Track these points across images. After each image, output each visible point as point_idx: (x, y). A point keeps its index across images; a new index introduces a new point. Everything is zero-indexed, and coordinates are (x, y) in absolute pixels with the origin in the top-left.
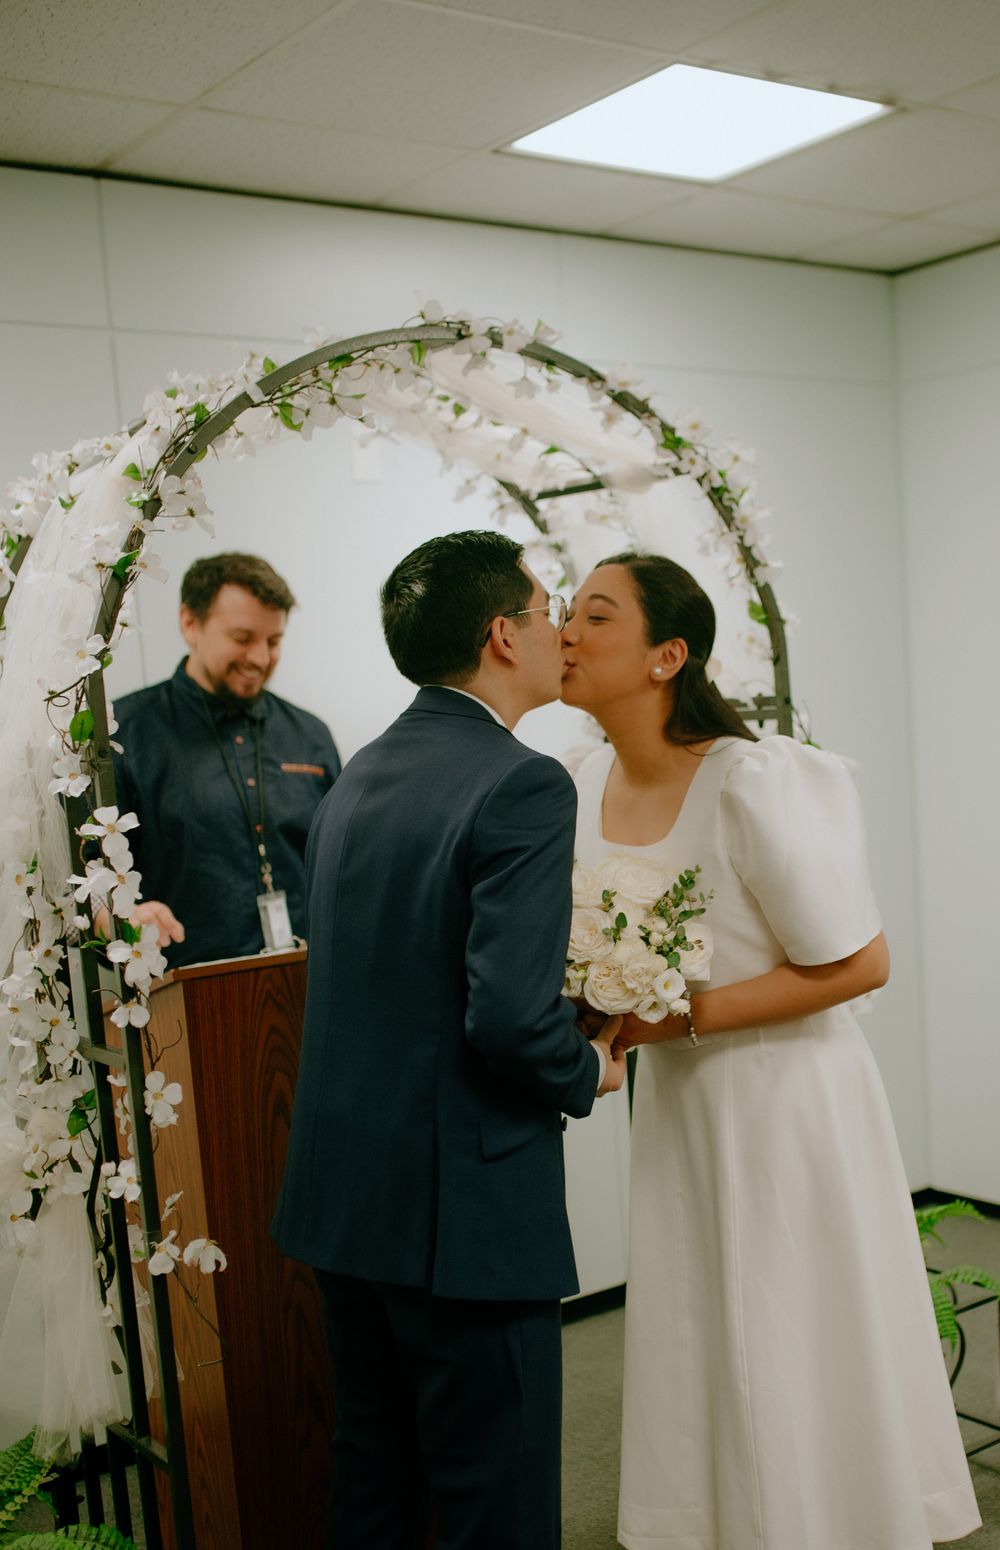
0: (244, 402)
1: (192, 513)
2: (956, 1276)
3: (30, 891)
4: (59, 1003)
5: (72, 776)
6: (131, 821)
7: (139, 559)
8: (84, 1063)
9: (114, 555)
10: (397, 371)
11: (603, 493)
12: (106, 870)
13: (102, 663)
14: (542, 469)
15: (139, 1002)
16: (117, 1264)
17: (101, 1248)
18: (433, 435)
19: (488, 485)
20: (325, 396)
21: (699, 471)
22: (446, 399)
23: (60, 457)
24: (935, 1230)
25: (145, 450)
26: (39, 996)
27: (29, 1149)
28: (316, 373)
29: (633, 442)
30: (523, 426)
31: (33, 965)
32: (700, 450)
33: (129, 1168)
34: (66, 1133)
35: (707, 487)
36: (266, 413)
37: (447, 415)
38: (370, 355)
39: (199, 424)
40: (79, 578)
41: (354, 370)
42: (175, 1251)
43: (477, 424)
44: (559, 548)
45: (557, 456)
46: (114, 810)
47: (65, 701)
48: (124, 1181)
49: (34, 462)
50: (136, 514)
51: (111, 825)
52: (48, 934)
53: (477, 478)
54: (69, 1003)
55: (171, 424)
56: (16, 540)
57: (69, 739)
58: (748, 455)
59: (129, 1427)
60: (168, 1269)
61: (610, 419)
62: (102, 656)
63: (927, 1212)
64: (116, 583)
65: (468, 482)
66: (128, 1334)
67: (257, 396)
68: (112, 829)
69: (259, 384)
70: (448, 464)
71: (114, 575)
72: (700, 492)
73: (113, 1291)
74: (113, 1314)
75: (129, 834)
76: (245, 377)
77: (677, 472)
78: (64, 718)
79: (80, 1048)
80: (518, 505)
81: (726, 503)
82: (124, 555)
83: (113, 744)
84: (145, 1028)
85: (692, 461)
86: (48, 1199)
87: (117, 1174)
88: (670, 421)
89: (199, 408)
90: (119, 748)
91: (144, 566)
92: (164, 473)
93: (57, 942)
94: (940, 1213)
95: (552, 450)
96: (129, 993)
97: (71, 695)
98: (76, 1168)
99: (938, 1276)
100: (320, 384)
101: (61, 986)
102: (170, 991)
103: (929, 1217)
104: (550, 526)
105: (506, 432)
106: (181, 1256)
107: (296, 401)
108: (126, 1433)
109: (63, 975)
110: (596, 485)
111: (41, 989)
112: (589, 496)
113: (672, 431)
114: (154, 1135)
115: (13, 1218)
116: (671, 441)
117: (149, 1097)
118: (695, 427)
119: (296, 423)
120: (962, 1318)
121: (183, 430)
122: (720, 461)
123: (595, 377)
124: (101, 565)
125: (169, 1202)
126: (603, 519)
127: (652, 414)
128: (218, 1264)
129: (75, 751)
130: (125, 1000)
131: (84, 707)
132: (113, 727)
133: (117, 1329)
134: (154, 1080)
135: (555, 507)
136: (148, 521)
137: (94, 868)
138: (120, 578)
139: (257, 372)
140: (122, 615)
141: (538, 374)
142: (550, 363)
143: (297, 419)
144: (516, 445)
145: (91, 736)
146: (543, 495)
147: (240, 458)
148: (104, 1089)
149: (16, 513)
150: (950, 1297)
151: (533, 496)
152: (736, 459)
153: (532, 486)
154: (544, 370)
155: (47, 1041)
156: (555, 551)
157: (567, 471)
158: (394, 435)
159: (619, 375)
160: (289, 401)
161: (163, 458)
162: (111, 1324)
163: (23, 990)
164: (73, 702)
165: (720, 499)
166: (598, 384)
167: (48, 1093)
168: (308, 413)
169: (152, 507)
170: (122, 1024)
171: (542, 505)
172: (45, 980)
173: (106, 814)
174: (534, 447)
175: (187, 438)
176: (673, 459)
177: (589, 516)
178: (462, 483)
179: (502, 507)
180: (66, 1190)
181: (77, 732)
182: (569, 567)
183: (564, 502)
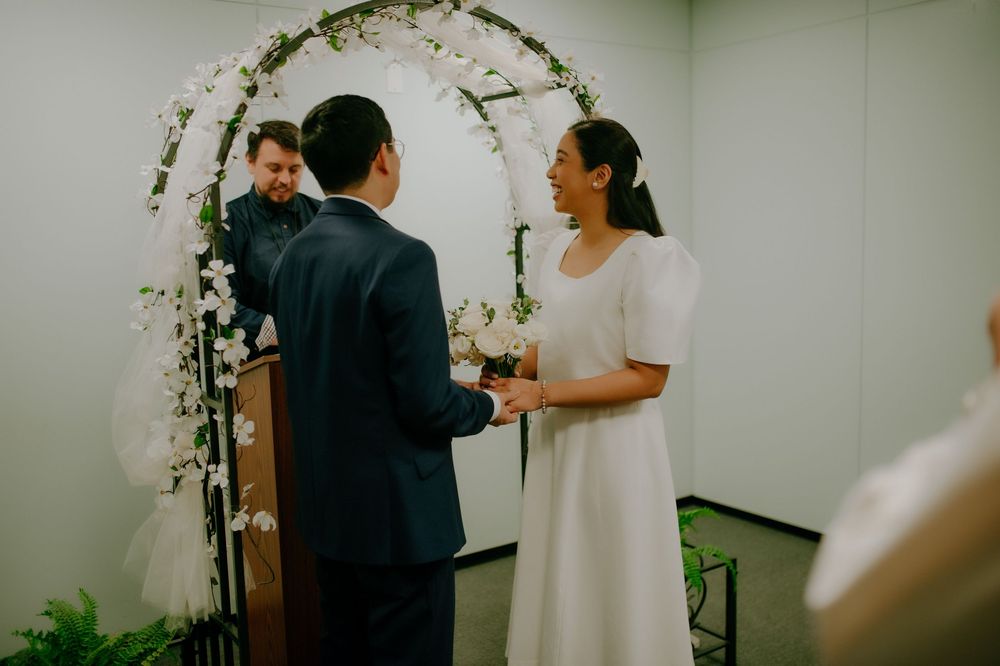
0: (309, 33)
1: (276, 96)
2: (702, 550)
3: (179, 307)
4: (192, 372)
5: (200, 242)
6: (230, 269)
7: (243, 120)
8: (204, 407)
9: (229, 116)
10: (399, 20)
11: (519, 98)
12: (215, 297)
13: (219, 178)
14: (484, 83)
15: (232, 373)
16: (216, 523)
17: (208, 512)
18: (423, 61)
19: (455, 93)
20: (357, 32)
21: (571, 84)
22: (432, 41)
23: (212, 66)
24: (692, 523)
25: (251, 59)
26: (181, 367)
27: (173, 454)
28: (352, 20)
29: (534, 68)
30: (474, 57)
31: (178, 349)
32: (574, 73)
33: (223, 468)
34: (193, 446)
35: (576, 94)
36: (323, 40)
37: (432, 50)
38: (384, 11)
39: (282, 45)
40: (207, 129)
41: (375, 19)
42: (247, 518)
43: (447, 56)
44: (493, 129)
45: (494, 76)
46: (221, 262)
47: (197, 200)
48: (220, 476)
49: (197, 68)
50: (243, 94)
51: (220, 271)
52: (188, 332)
53: (449, 88)
54: (198, 372)
55: (267, 45)
56: (185, 111)
57: (199, 222)
58: (600, 77)
59: (220, 616)
60: (242, 528)
61: (521, 53)
62: (220, 174)
63: (688, 512)
64: (229, 133)
65: (443, 90)
66: (221, 561)
67: (317, 31)
68: (219, 273)
69: (318, 24)
70: (433, 79)
71: (229, 129)
72: (572, 97)
73: (214, 538)
74: (212, 551)
75: (228, 277)
76: (312, 19)
77: (559, 86)
78: (196, 208)
79: (202, 398)
80: (472, 104)
81: (587, 104)
82: (234, 117)
83: (224, 225)
84: (235, 388)
85: (568, 79)
86: (183, 482)
87: (217, 471)
88: (556, 57)
89: (283, 36)
90: (228, 228)
91: (245, 123)
92: (260, 71)
93: (192, 337)
94: (695, 514)
95: (490, 72)
96: (227, 368)
97: (201, 195)
98: (199, 467)
99: (692, 550)
100: (354, 26)
101: (194, 362)
102: (262, 368)
103: (689, 516)
104: (489, 117)
105: (463, 61)
106: (251, 520)
107: (342, 35)
108: (218, 619)
109: (195, 356)
110: (515, 93)
111: (183, 364)
112: (511, 99)
113: (557, 61)
114: (238, 450)
115: (162, 493)
116: (557, 67)
117: (235, 428)
118: (570, 59)
119: (339, 46)
120: (704, 575)
121: (273, 48)
122: (584, 80)
123: (514, 29)
124: (221, 122)
125: (245, 489)
126: (518, 112)
127: (546, 52)
128: (271, 526)
129: (202, 228)
130: (224, 373)
131: (208, 203)
132: (224, 215)
133: (216, 559)
134: (238, 419)
135: (492, 106)
136: (249, 98)
137: (209, 294)
138: (232, 130)
139: (319, 17)
140: (232, 152)
141: (480, 25)
142: (488, 20)
143: (340, 43)
144: (469, 68)
145: (212, 220)
146: (485, 99)
147: (306, 66)
148: (213, 423)
149: (185, 96)
150: (699, 563)
151: (480, 99)
152: (593, 79)
153: (479, 94)
154: (485, 25)
155: (184, 393)
156: (491, 130)
157: (498, 85)
158: (403, 62)
159: (527, 27)
160: (336, 34)
161: (261, 63)
162: (213, 557)
163: (172, 364)
164: (203, 200)
165: (583, 102)
166: (515, 33)
167: (183, 423)
168: (345, 41)
169: (252, 91)
170: (221, 386)
171: (485, 104)
172: (184, 358)
173: (216, 264)
174: (481, 70)
175: (275, 53)
176: (557, 78)
177: (510, 110)
178: (440, 90)
179: (462, 105)
180: (191, 478)
181: (204, 218)
182: (499, 140)
183: (497, 103)
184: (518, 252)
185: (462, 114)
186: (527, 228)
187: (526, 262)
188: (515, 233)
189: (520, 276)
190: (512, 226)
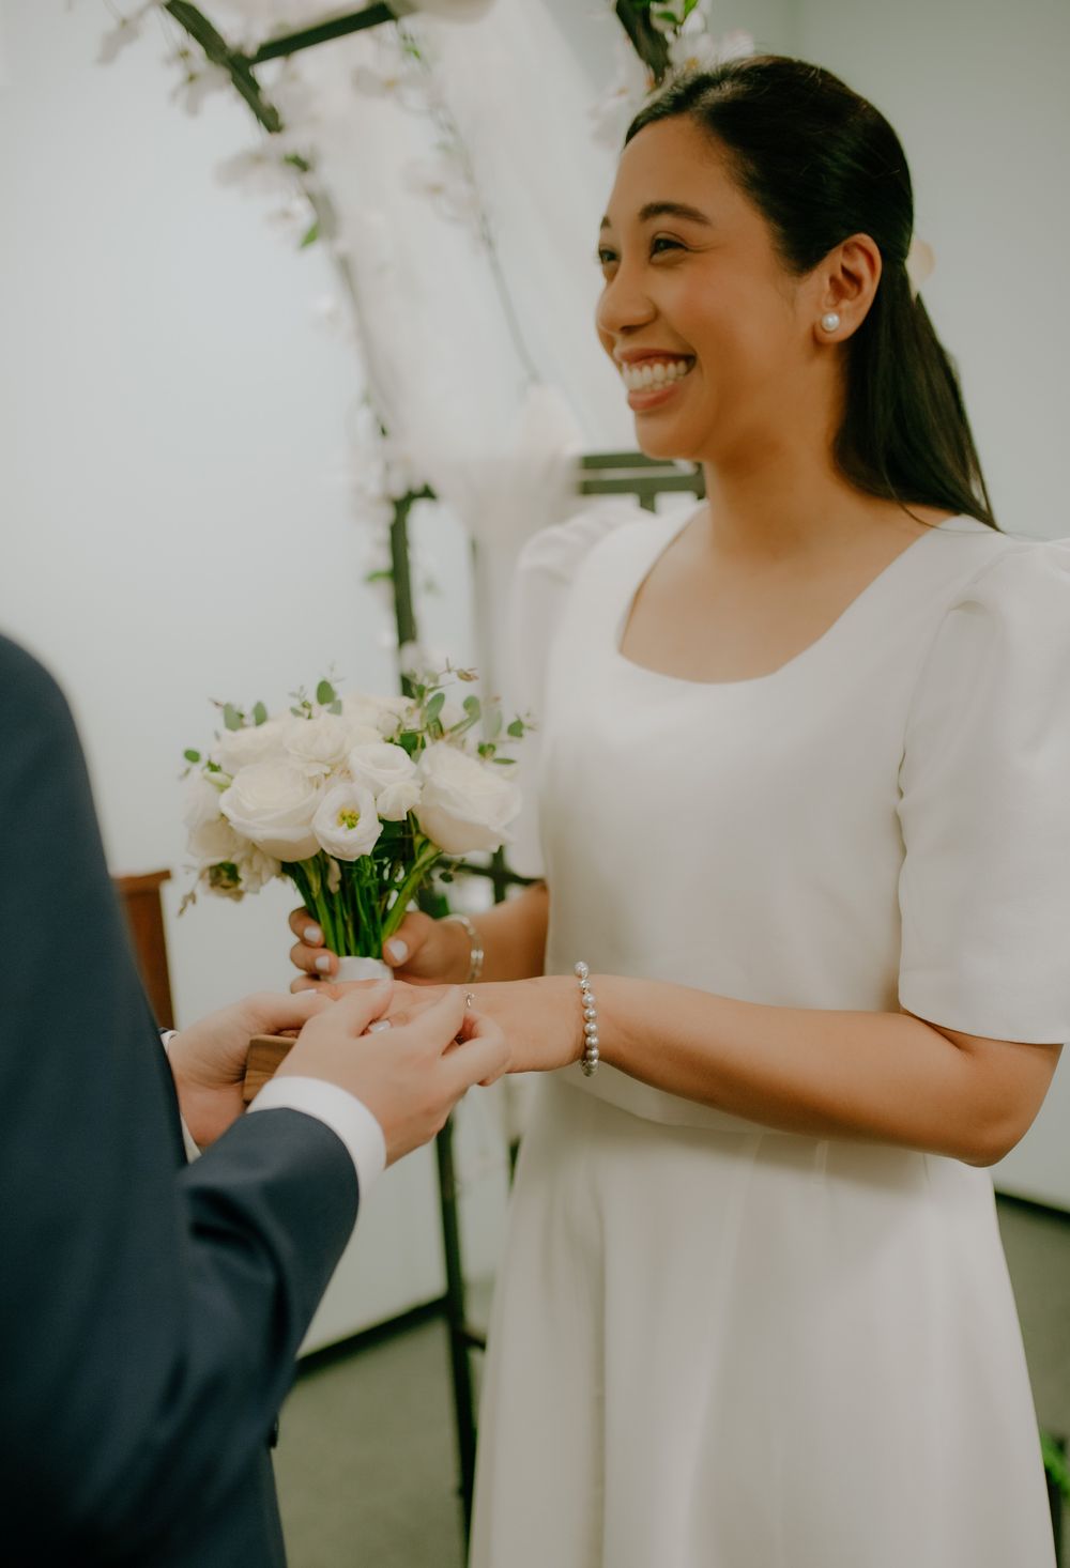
44: (301, 165)
53: (141, 14)
65: (124, 22)
80: (222, 74)
81: (657, 26)
104: (285, 116)
110: (377, 15)
112: (360, 40)
126: (391, 85)
135: (292, 76)
146: (267, 51)
151: (248, 54)
153: (247, 33)
156: (294, 168)
171: (267, 73)
177: (360, 83)
178: (111, 24)
179: (192, 78)
182: (321, 203)
183: (310, 60)
184: (399, 574)
185: (193, 109)
186: (428, 493)
187: (424, 607)
188: (388, 514)
189: (410, 650)
190: (374, 488)
